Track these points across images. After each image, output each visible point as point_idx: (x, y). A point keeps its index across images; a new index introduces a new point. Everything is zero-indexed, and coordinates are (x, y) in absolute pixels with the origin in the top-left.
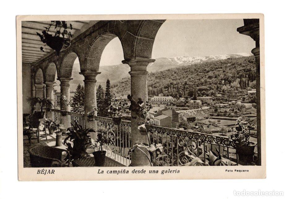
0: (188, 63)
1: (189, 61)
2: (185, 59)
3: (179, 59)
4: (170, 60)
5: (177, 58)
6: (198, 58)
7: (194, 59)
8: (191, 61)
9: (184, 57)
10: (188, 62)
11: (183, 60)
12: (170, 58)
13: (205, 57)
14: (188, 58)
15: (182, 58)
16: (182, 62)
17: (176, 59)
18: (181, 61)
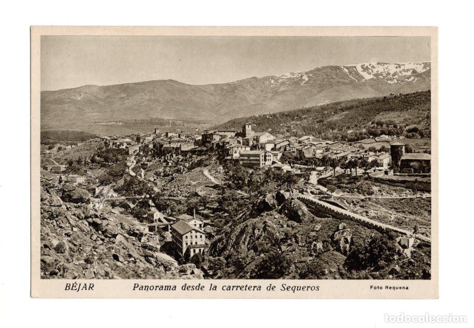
0: (384, 77)
1: (389, 74)
2: (380, 69)
3: (365, 69)
4: (346, 70)
5: (362, 67)
6: (407, 67)
7: (398, 70)
8: (392, 72)
9: (378, 64)
10: (384, 75)
11: (375, 71)
12: (347, 68)
13: (423, 65)
14: (386, 66)
15: (373, 67)
16: (371, 76)
17: (359, 69)
18: (370, 74)
